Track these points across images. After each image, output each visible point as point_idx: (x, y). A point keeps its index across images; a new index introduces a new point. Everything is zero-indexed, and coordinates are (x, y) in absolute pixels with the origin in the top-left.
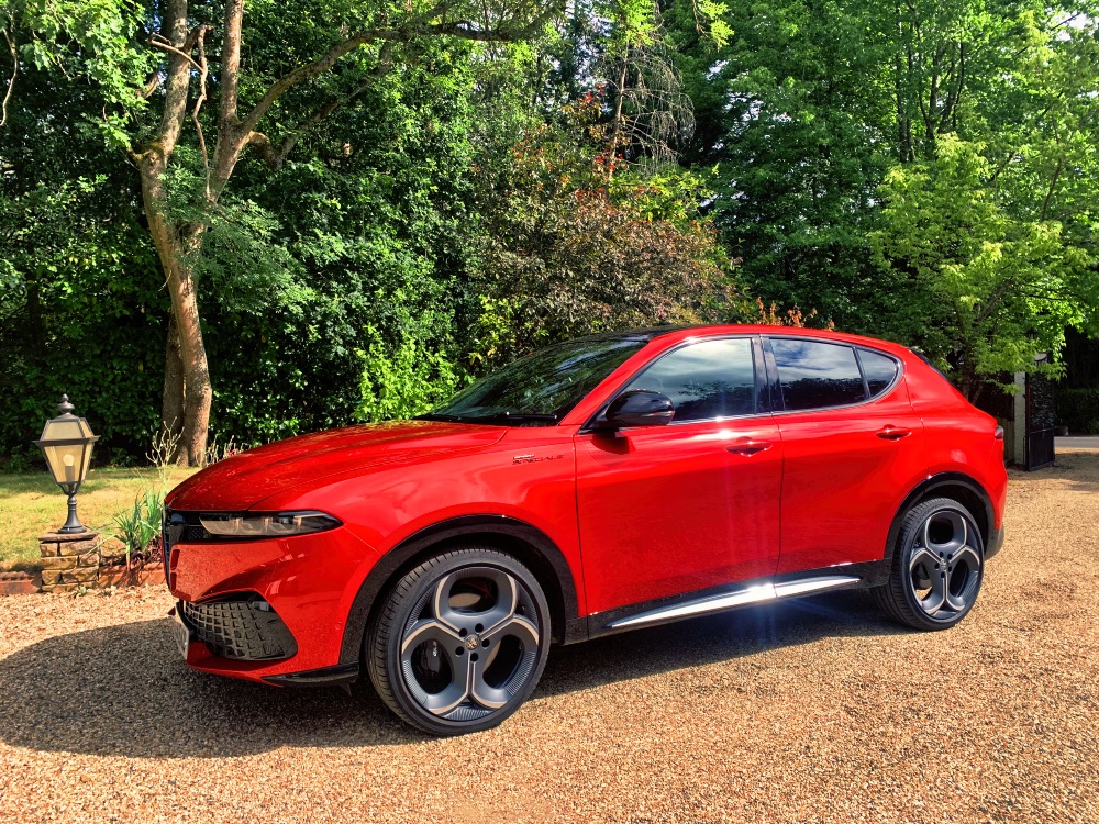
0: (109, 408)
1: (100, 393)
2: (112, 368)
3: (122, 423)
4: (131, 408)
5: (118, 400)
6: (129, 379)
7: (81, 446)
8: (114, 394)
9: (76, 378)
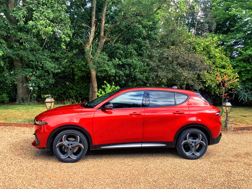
0: (83, 92)
1: (82, 89)
2: (84, 85)
3: (86, 95)
4: (87, 92)
5: (85, 91)
6: (87, 87)
7: (51, 103)
8: (84, 89)
9: (78, 86)
